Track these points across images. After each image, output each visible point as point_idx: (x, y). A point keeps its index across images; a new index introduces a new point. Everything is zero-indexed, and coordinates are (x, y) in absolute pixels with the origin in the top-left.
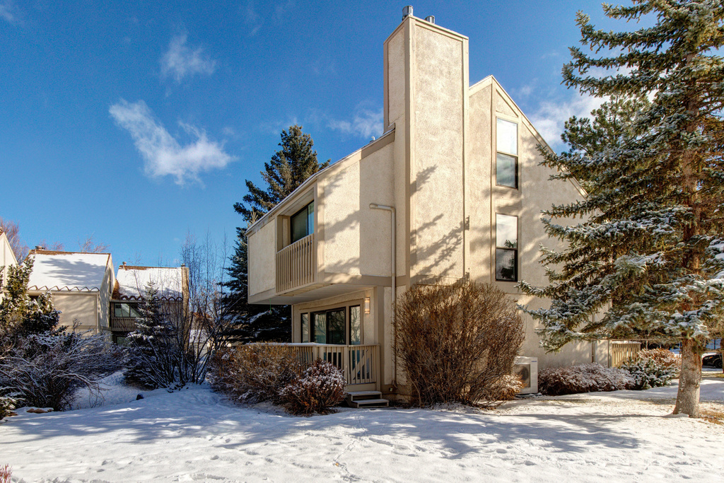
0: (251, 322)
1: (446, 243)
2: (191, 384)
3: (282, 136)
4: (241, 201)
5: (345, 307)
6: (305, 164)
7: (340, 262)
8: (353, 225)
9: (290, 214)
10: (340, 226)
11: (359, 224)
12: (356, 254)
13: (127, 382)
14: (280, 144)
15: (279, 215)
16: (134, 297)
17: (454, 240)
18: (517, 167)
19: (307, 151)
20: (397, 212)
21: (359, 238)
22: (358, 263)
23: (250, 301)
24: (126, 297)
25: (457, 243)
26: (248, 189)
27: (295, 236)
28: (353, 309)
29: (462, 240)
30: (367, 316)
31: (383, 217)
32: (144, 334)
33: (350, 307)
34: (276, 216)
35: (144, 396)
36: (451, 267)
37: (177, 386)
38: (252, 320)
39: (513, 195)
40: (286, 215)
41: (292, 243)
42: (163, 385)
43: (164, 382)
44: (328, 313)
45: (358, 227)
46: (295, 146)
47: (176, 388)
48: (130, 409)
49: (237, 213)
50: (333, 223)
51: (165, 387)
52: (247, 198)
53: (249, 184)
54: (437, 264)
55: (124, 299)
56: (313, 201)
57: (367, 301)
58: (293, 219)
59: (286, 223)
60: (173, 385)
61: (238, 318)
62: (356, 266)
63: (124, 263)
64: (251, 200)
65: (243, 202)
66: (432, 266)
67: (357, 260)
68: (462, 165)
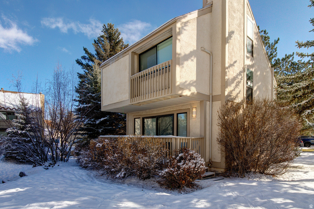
0: (97, 123)
1: (238, 78)
2: (61, 162)
3: (103, 27)
4: (80, 58)
5: (173, 114)
6: (117, 43)
7: (186, 82)
8: (192, 58)
9: (139, 52)
10: (187, 57)
11: (196, 58)
12: (194, 78)
13: (6, 160)
14: (102, 31)
15: (132, 52)
16: (9, 108)
17: (240, 77)
18: (252, 46)
19: (117, 37)
20: (214, 56)
21: (196, 68)
22: (195, 84)
23: (103, 109)
24: (4, 108)
25: (241, 79)
26: (84, 52)
27: (142, 67)
28: (179, 115)
29: (243, 78)
30: (194, 120)
31: (206, 57)
32: (19, 129)
33: (177, 114)
34: (130, 52)
35: (26, 173)
36: (239, 93)
37: (51, 164)
38: (98, 122)
39: (251, 60)
40: (137, 52)
41: (140, 71)
42: (39, 164)
43: (40, 162)
44: (157, 118)
45: (195, 60)
46: (110, 34)
47: (49, 166)
48: (20, 190)
49: (77, 65)
50: (183, 54)
51: (41, 165)
52: (84, 58)
53: (85, 49)
54: (234, 90)
55: (3, 109)
56: (172, 36)
57: (194, 110)
58: (140, 55)
59: (136, 58)
60: (47, 164)
61: (89, 121)
62: (194, 86)
63: (2, 89)
64: (86, 59)
65: (81, 59)
66: (233, 90)
67: (195, 82)
68: (243, 35)
